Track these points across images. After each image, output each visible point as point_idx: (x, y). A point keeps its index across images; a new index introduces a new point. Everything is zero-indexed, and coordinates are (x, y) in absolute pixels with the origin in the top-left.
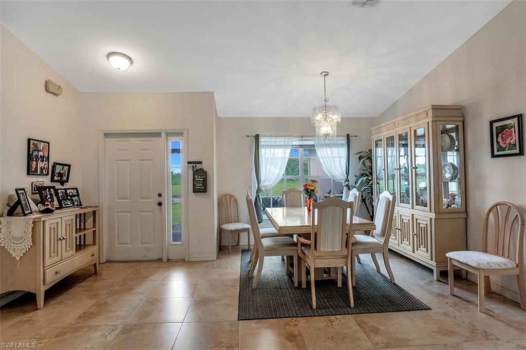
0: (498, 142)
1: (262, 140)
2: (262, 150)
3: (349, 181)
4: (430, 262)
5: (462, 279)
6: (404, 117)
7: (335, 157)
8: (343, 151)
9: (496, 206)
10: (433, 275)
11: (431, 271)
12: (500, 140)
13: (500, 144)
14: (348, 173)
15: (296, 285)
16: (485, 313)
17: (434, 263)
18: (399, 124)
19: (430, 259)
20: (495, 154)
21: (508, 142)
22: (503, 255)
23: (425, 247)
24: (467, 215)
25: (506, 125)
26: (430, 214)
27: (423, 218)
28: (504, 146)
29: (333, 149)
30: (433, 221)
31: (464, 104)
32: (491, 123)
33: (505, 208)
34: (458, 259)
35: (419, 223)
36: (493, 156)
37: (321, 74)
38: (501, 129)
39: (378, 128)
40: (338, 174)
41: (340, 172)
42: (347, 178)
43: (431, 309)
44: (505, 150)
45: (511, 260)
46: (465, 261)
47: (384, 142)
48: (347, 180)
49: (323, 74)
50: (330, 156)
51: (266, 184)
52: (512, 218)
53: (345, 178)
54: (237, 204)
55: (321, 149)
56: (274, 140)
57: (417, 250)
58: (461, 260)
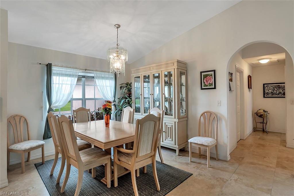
0: (204, 82)
1: (53, 69)
2: (53, 77)
3: (115, 102)
4: (175, 146)
5: (185, 151)
6: (157, 65)
7: (107, 86)
8: (113, 82)
9: (204, 113)
10: (176, 153)
11: (174, 151)
12: (205, 81)
13: (205, 83)
14: (115, 97)
15: (109, 186)
16: (210, 167)
17: (177, 146)
18: (153, 68)
19: (174, 144)
20: (202, 88)
21: (209, 82)
22: (211, 137)
23: (171, 138)
24: (188, 119)
25: (208, 74)
26: (175, 119)
27: (169, 122)
28: (207, 84)
29: (106, 81)
30: (176, 123)
31: (187, 62)
32: (201, 73)
33: (209, 114)
34: (196, 143)
35: (167, 125)
36: (202, 89)
37: (115, 25)
38: (206, 76)
39: (137, 70)
40: (109, 97)
41: (110, 96)
42: (115, 99)
43: (192, 174)
44: (207, 86)
45: (212, 138)
46: (201, 143)
47: (142, 78)
48: (114, 101)
49: (117, 26)
50: (104, 85)
51: (56, 105)
52: (212, 119)
53: (113, 99)
54: (27, 123)
55: (99, 80)
56: (64, 70)
57: (165, 140)
58: (199, 143)
